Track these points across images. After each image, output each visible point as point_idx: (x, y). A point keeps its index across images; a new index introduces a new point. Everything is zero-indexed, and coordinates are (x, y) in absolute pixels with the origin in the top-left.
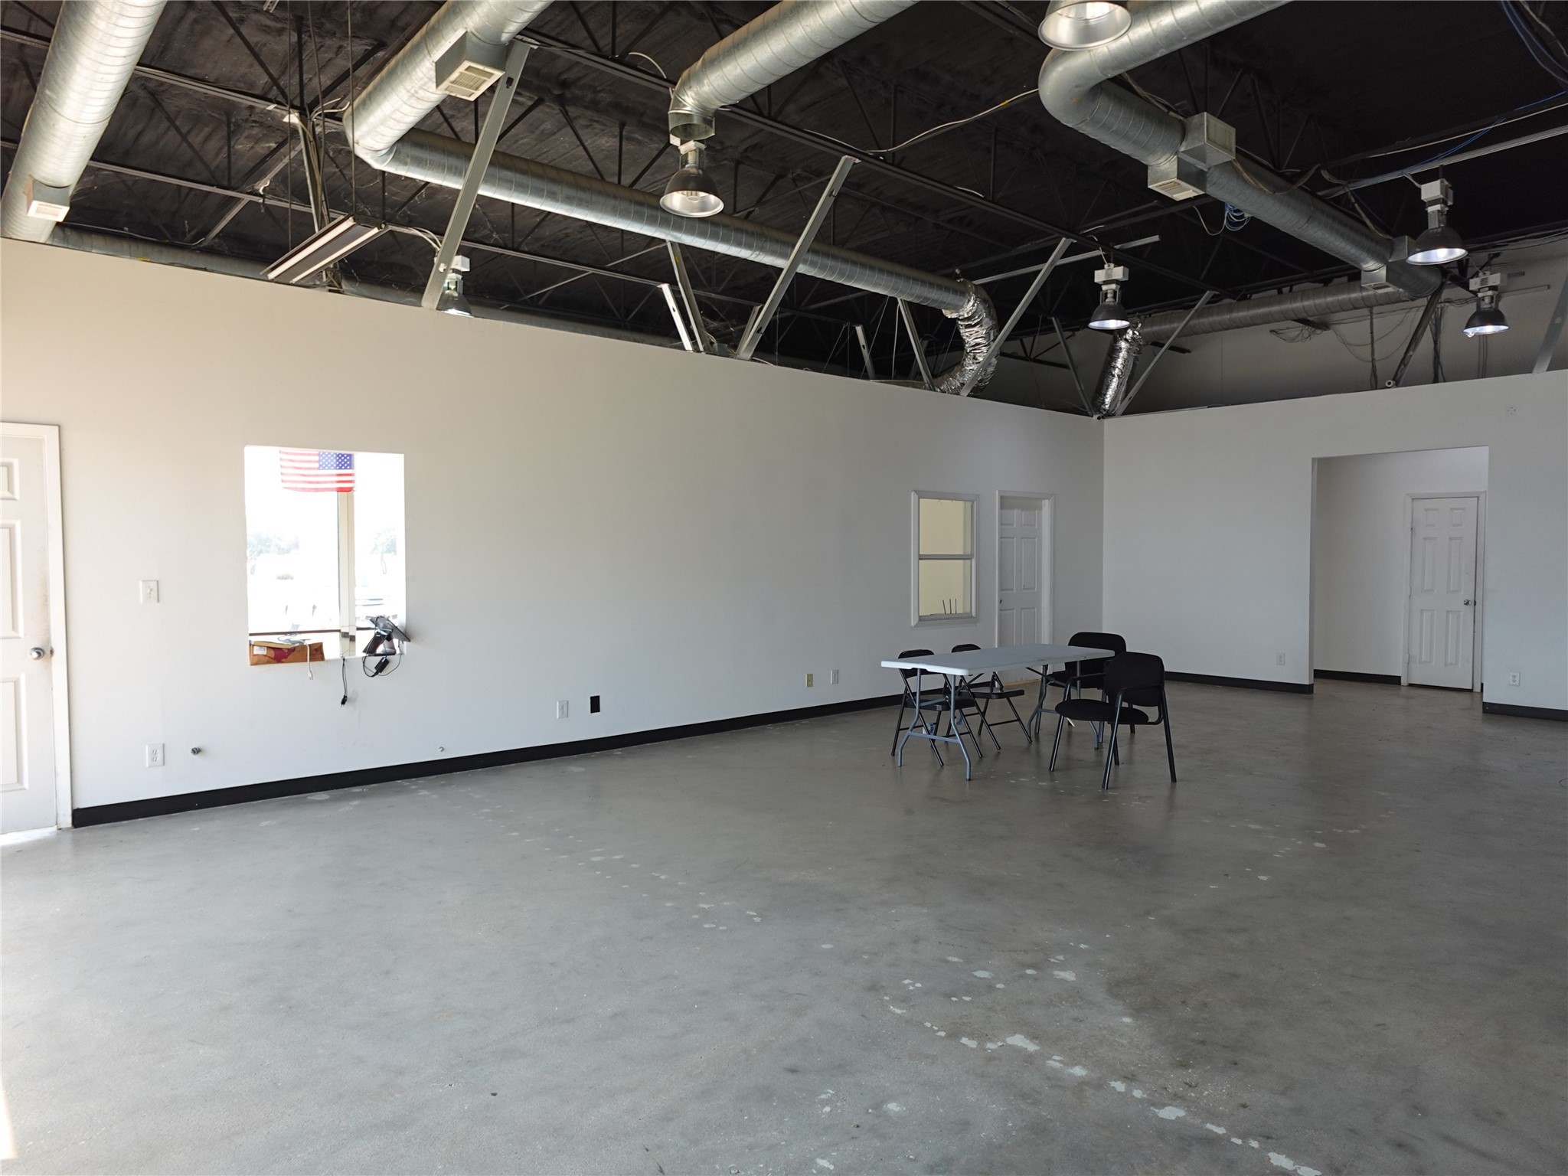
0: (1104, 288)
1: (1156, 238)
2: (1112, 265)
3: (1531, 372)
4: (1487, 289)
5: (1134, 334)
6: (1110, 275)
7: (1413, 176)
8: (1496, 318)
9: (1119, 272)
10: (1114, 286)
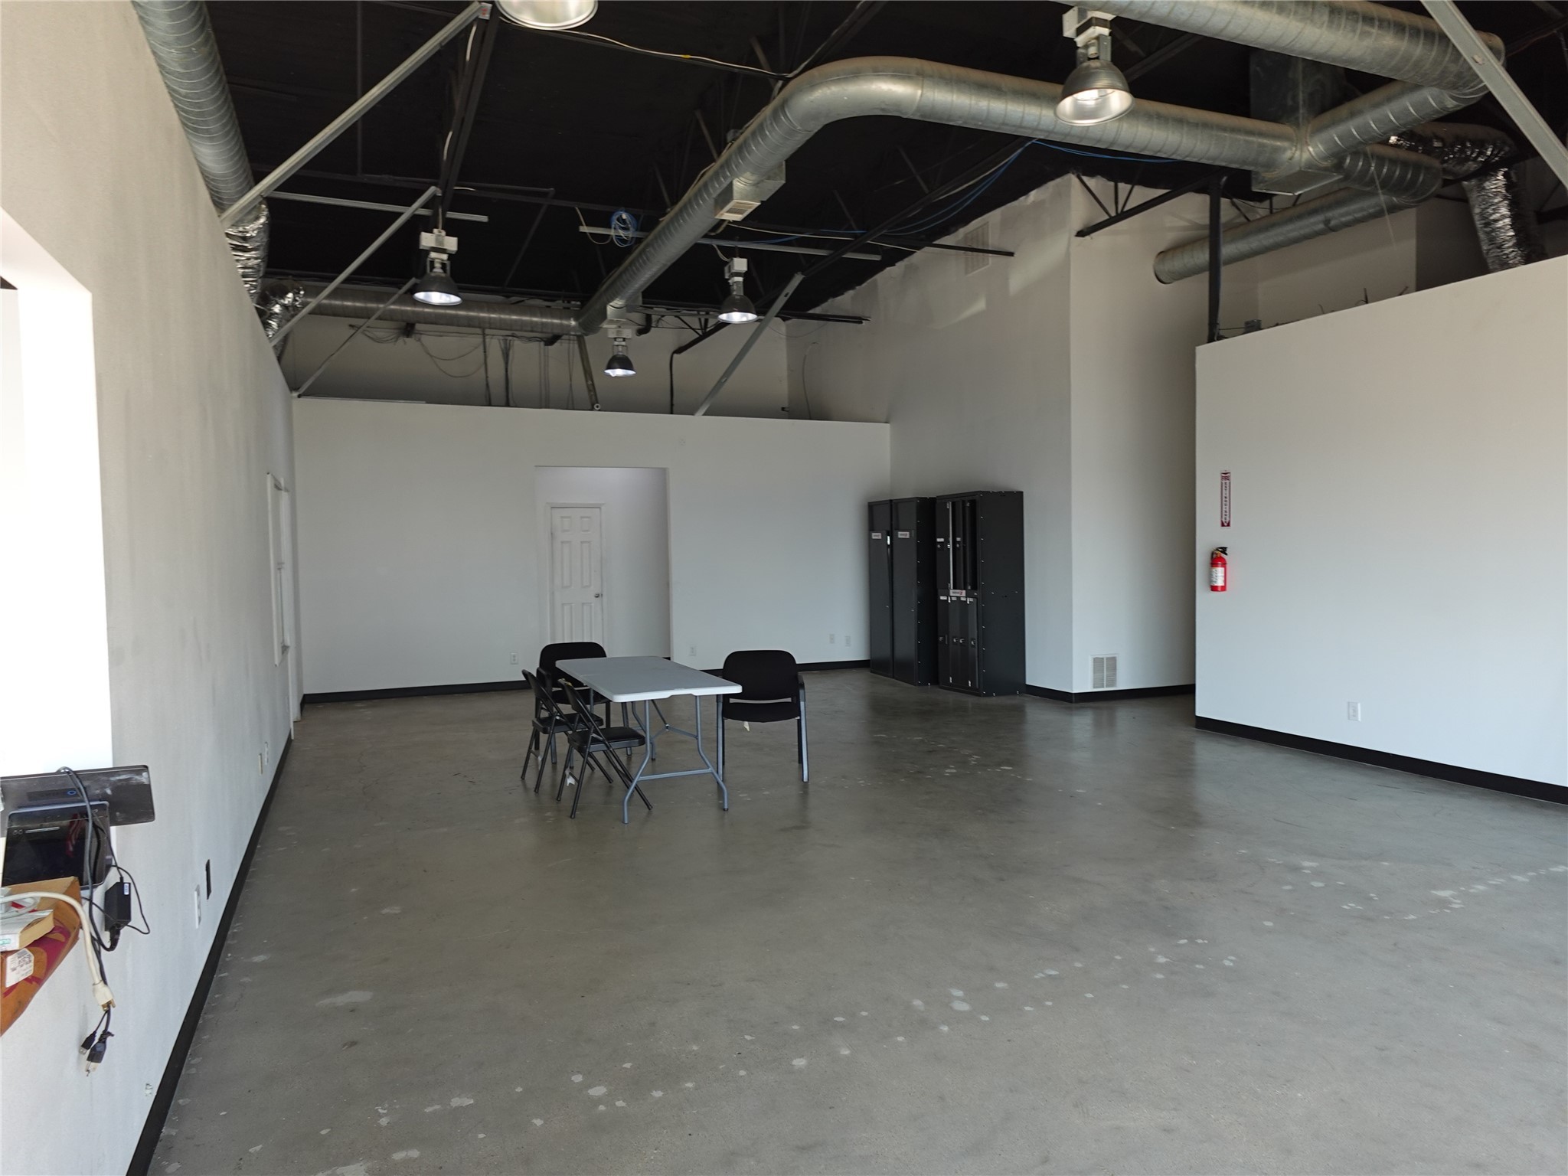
0: (433, 255)
1: (484, 219)
2: (443, 233)
3: (693, 415)
4: (621, 340)
5: (295, 300)
6: (438, 243)
7: (718, 246)
8: (625, 364)
9: (451, 243)
10: (445, 257)
